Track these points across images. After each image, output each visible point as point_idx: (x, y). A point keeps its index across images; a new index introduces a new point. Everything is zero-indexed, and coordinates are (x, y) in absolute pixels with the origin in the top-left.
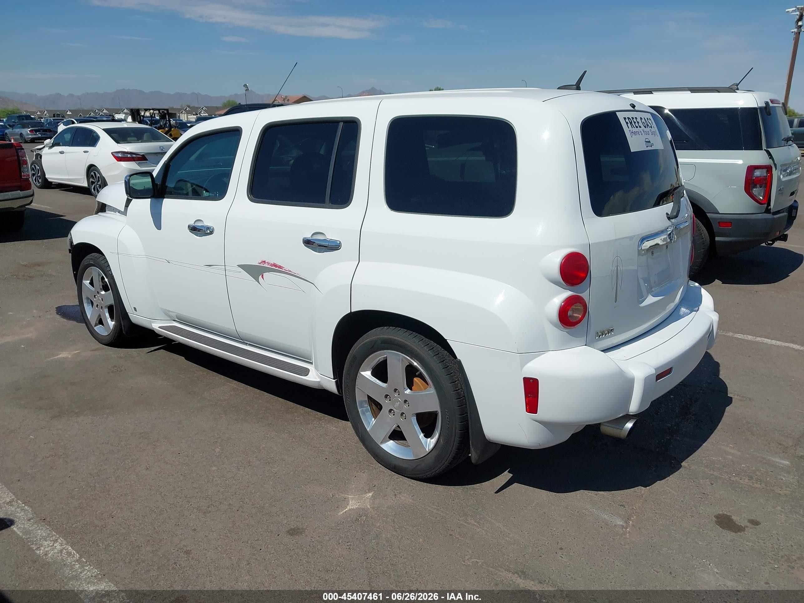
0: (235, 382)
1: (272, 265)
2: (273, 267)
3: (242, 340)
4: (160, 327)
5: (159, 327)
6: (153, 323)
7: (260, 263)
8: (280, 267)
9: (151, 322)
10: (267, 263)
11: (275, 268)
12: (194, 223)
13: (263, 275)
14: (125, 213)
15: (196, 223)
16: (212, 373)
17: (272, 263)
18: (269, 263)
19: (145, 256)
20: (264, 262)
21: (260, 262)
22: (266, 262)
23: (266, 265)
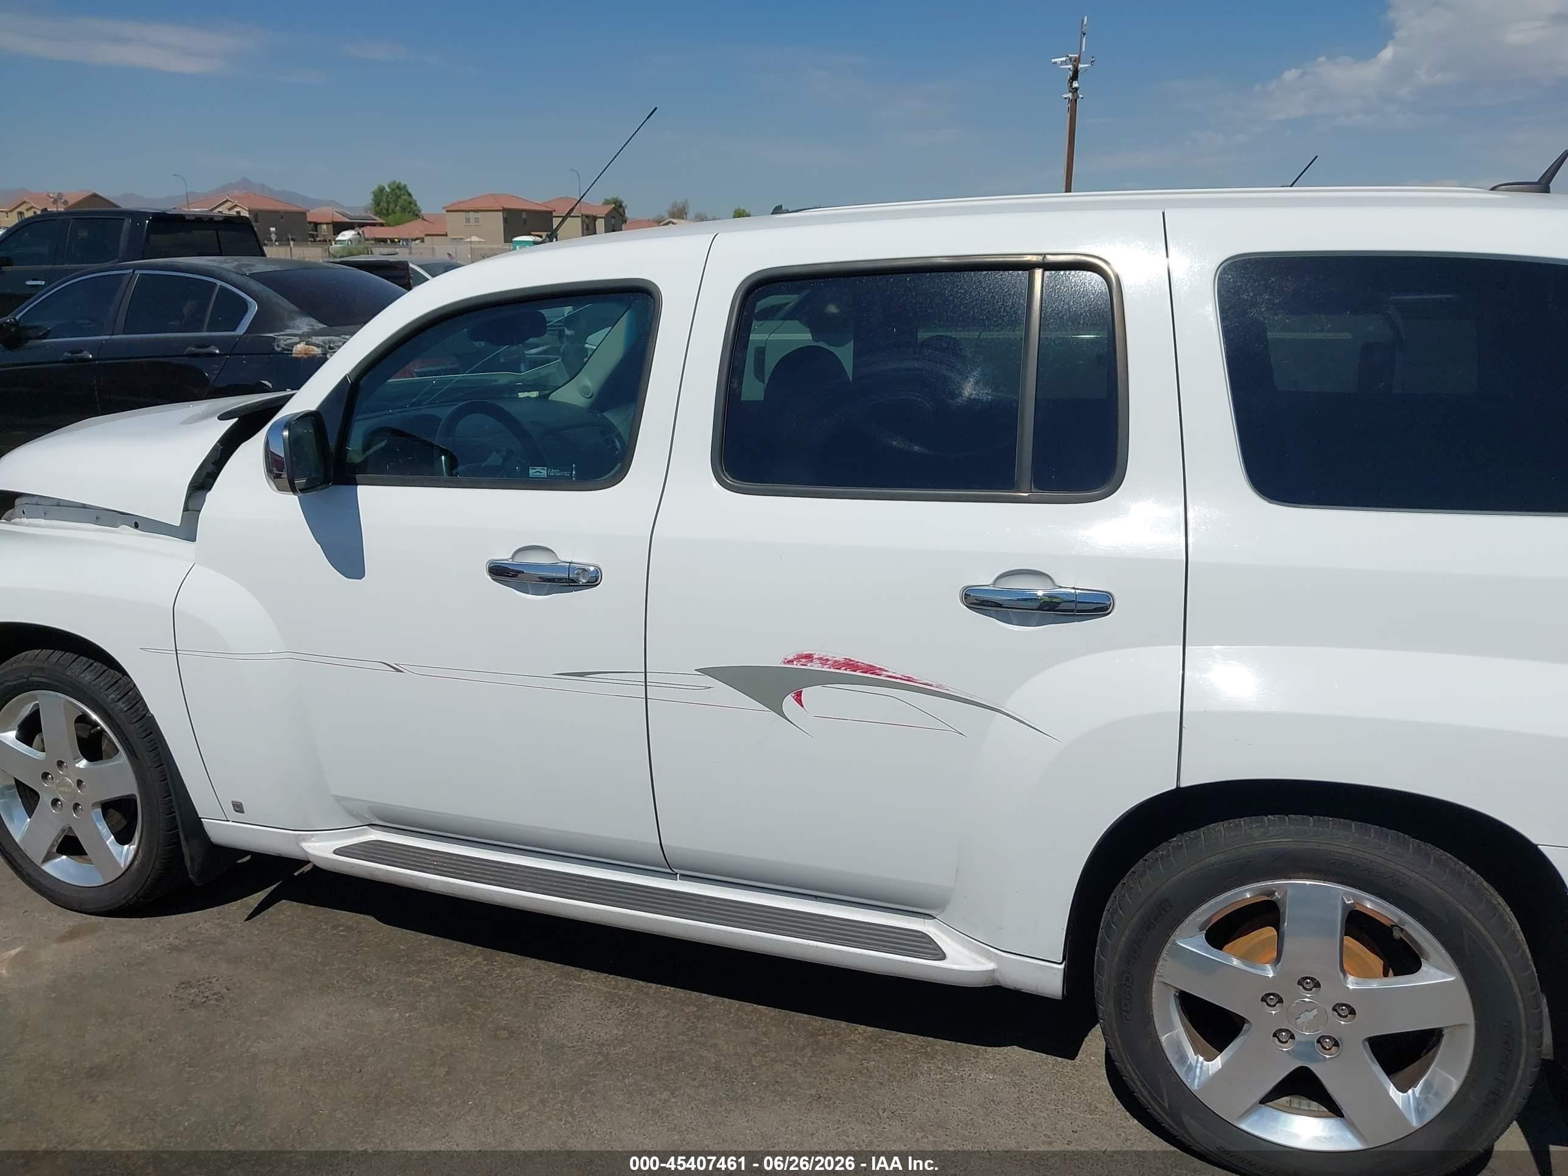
0: (588, 974)
1: (837, 665)
2: (842, 671)
3: (669, 867)
4: (338, 852)
5: (335, 852)
6: (304, 840)
7: (790, 662)
8: (870, 669)
9: (298, 840)
10: (820, 659)
11: (848, 672)
12: (513, 557)
13: (799, 694)
14: (187, 530)
15: (516, 557)
16: (503, 958)
17: (840, 658)
18: (828, 660)
19: (287, 655)
20: (809, 657)
21: (790, 658)
22: (815, 656)
23: (816, 666)
